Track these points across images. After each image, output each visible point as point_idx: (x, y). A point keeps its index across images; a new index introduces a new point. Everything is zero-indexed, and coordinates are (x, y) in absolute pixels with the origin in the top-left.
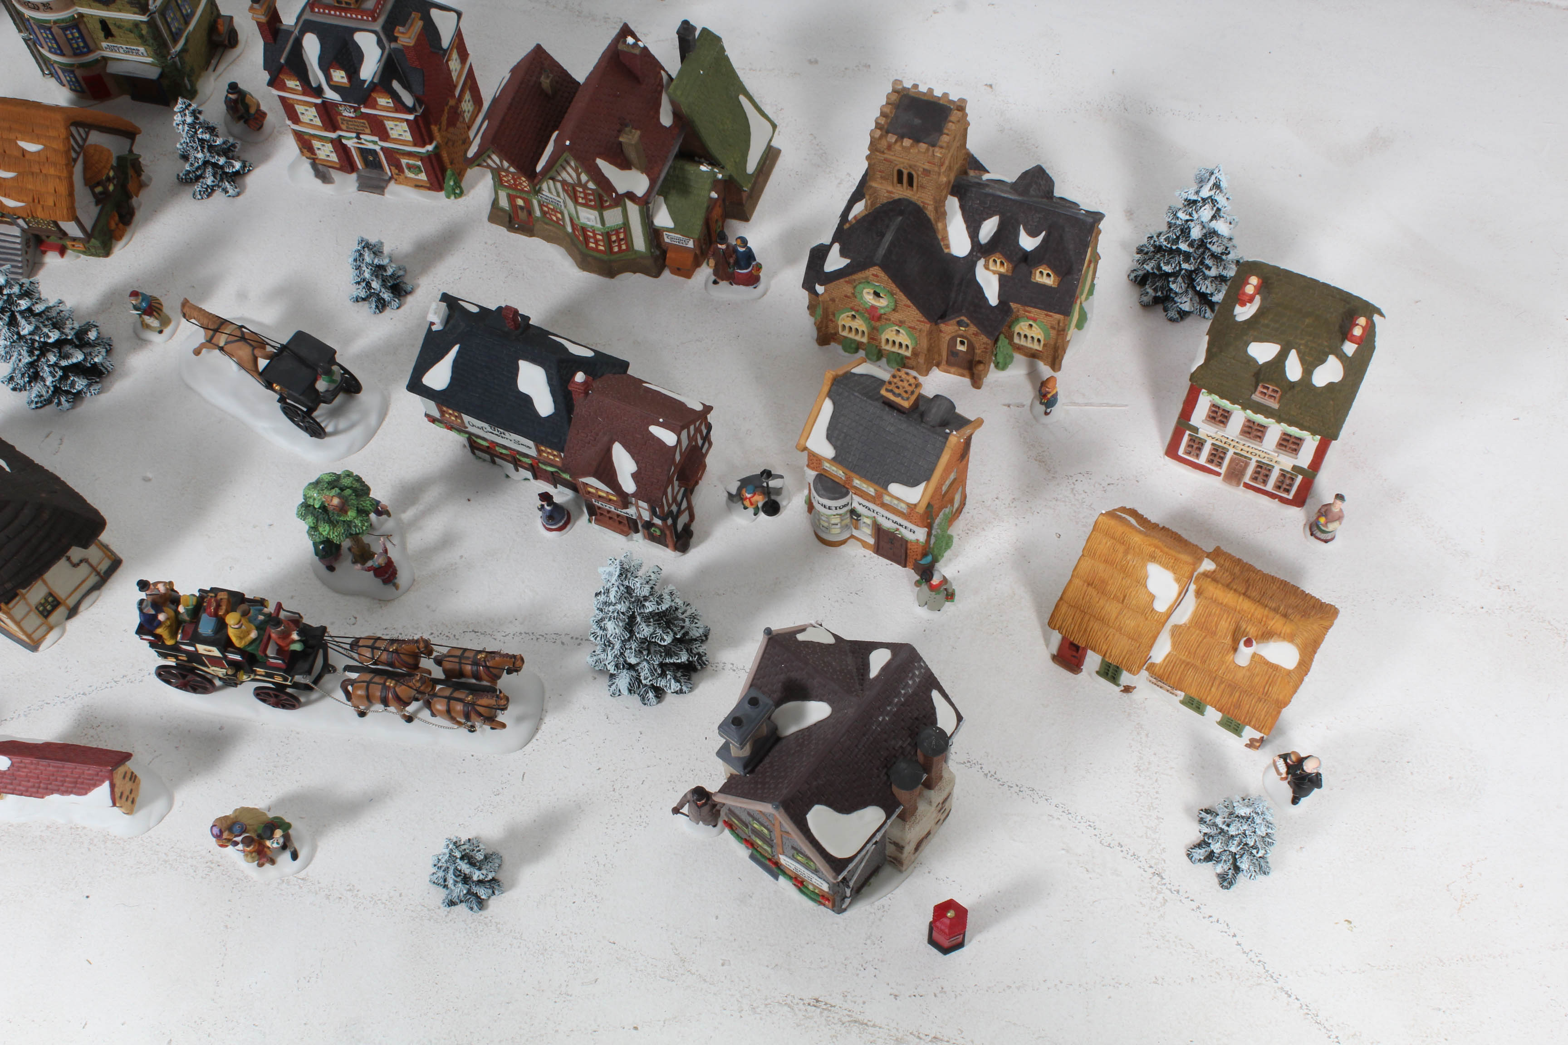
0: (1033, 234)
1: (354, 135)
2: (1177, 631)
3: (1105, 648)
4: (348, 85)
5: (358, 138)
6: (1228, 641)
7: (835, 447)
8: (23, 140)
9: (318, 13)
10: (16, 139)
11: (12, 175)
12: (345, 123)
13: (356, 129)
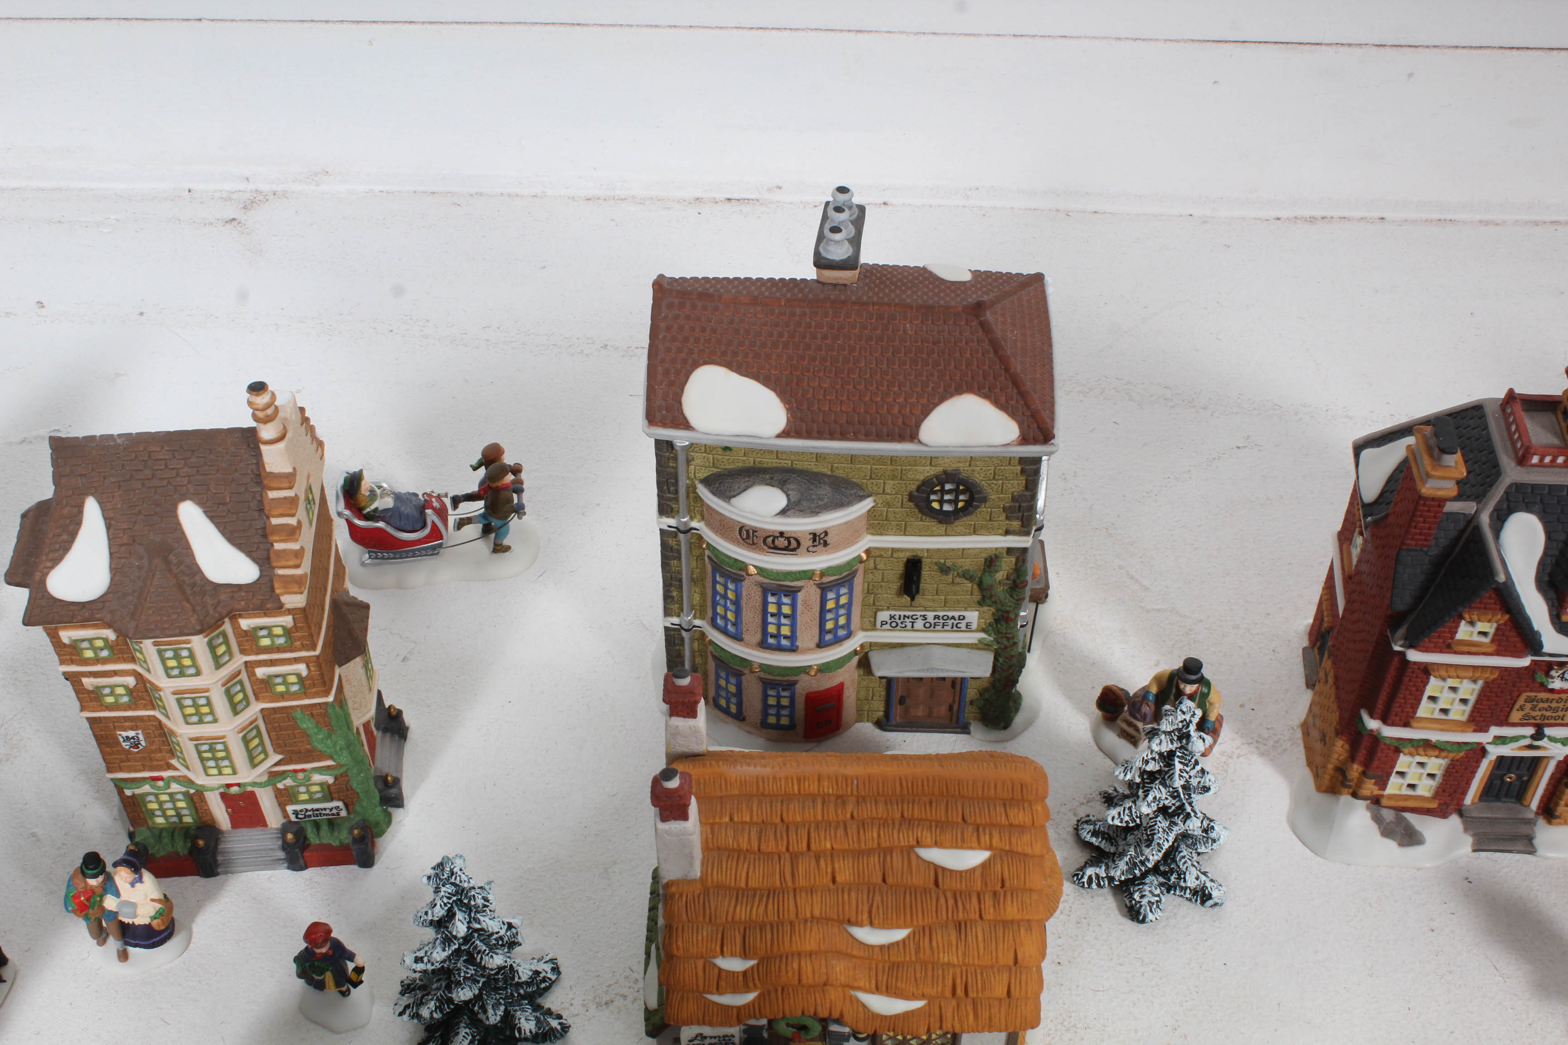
1: (1530, 731)
5: (1539, 735)
8: (937, 844)
9: (1541, 465)
10: (919, 844)
11: (899, 935)
12: (1528, 706)
13: (1544, 717)
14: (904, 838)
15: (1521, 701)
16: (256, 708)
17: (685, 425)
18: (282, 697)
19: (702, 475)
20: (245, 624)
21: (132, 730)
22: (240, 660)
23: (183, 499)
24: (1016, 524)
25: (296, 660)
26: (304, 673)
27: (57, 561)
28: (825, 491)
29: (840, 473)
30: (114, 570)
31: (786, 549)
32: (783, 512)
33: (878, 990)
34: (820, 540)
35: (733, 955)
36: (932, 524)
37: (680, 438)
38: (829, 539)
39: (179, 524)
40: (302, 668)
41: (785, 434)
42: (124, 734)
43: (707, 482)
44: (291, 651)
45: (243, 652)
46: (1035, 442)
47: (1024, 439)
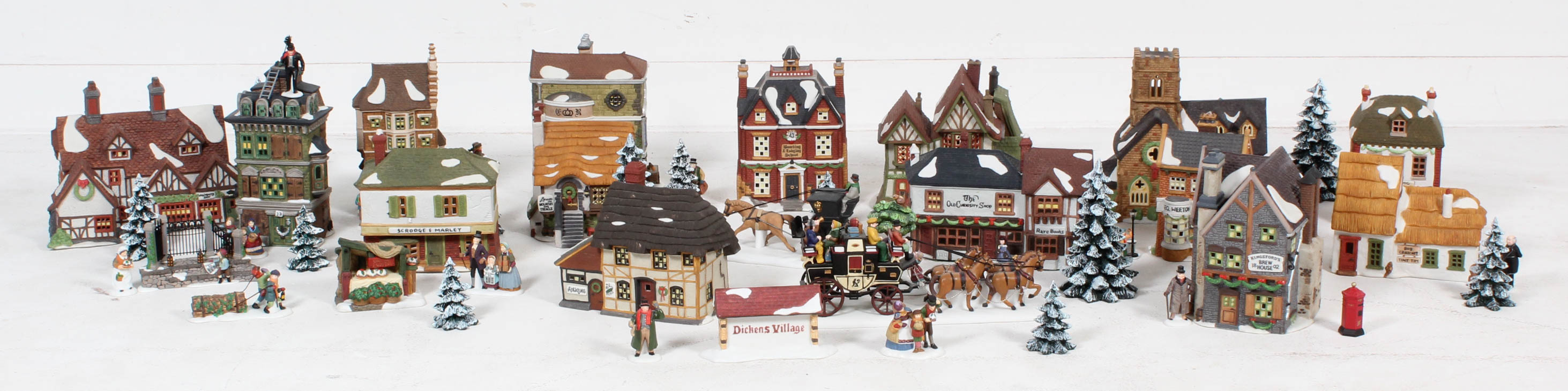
0: (1232, 115)
1: (789, 161)
2: (1404, 215)
3: (1369, 226)
4: (797, 114)
5: (791, 163)
6: (1435, 208)
7: (1180, 159)
8: (605, 136)
9: (775, 76)
10: (600, 136)
11: (595, 157)
12: (785, 150)
13: (792, 155)
14: (596, 135)
15: (783, 148)
17: (540, 77)
19: (545, 97)
20: (419, 115)
22: (415, 129)
23: (406, 79)
24: (636, 112)
25: (430, 132)
26: (432, 137)
27: (370, 94)
28: (580, 96)
29: (584, 93)
30: (386, 97)
31: (569, 115)
32: (568, 101)
33: (589, 171)
34: (579, 112)
35: (552, 163)
36: (611, 111)
37: (539, 82)
38: (582, 112)
39: (404, 86)
40: (431, 135)
41: (568, 78)
43: (546, 99)
44: (429, 128)
45: (416, 128)
46: (638, 78)
47: (635, 78)
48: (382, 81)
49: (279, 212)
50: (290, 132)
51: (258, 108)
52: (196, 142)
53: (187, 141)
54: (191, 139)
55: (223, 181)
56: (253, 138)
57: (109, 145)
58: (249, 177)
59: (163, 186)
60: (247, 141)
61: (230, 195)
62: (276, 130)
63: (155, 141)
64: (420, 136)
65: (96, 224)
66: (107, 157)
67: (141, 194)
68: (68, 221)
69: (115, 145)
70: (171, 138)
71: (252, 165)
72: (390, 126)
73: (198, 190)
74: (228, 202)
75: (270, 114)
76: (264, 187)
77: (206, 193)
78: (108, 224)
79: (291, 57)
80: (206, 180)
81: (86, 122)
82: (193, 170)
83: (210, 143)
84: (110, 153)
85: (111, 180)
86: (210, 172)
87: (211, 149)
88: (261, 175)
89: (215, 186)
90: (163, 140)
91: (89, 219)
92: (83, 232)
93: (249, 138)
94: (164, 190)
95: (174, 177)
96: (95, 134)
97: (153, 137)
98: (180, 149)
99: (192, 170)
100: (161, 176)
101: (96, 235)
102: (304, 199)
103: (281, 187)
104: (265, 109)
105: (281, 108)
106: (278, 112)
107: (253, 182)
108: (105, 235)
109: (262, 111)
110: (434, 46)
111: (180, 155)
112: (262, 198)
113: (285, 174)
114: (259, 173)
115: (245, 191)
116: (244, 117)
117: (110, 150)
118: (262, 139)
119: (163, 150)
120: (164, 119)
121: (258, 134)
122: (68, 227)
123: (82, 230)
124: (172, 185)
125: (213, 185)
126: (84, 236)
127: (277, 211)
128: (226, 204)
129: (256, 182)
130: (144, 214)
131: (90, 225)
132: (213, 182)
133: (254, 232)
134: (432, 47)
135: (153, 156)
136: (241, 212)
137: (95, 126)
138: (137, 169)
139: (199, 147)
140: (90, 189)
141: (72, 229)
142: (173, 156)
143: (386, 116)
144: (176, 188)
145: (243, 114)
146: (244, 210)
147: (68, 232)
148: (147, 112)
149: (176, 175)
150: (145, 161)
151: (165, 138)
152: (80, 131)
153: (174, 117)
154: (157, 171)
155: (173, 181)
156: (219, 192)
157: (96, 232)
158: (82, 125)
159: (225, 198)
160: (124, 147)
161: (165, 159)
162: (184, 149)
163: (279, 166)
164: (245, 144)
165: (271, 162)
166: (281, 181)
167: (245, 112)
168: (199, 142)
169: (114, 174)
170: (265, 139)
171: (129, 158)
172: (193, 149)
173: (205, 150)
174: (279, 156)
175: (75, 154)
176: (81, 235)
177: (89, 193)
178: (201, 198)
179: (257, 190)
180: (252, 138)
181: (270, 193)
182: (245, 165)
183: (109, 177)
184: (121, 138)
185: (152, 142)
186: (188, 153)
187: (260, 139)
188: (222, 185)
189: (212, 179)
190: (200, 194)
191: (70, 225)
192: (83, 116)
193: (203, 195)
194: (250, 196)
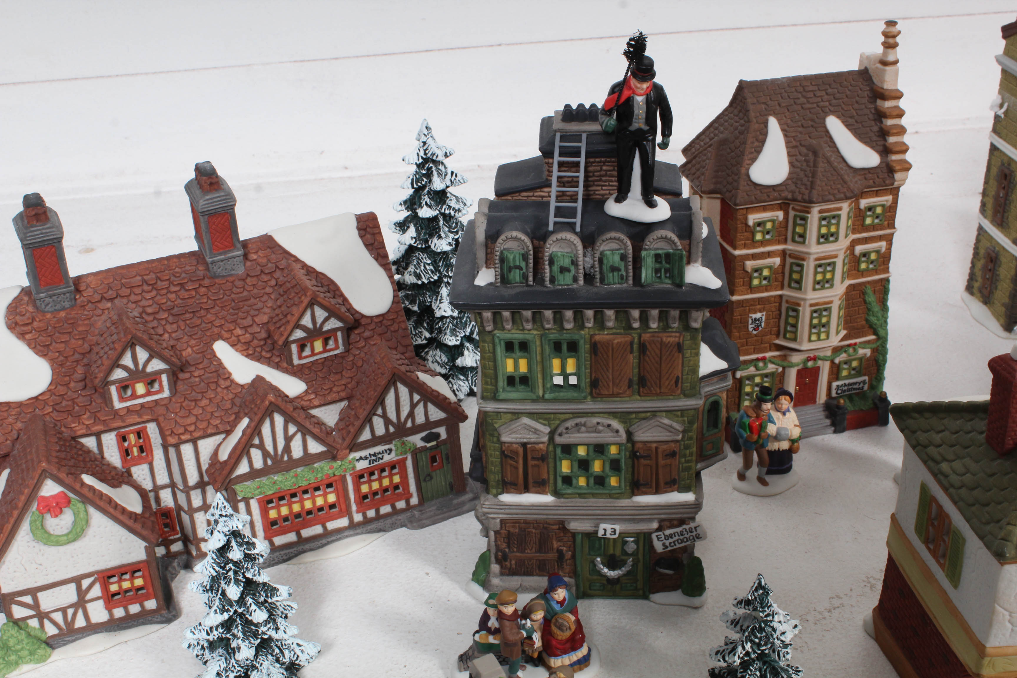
16: (848, 282)
18: (862, 273)
20: (864, 203)
21: (760, 311)
22: (854, 238)
26: (883, 250)
27: (754, 160)
39: (827, 132)
40: (883, 245)
42: (754, 316)
44: (881, 230)
45: (854, 229)
48: (773, 124)
49: (608, 527)
50: (654, 325)
51: (551, 262)
52: (333, 324)
53: (310, 325)
54: (319, 321)
55: (411, 415)
56: (536, 347)
57: (110, 371)
58: (524, 445)
59: (266, 454)
60: (518, 353)
61: (429, 445)
62: (610, 324)
63: (226, 335)
64: (859, 249)
65: (105, 587)
66: (108, 400)
67: (236, 554)
68: (28, 599)
69: (125, 368)
70: (265, 319)
71: (531, 415)
72: (802, 236)
73: (354, 447)
74: (424, 459)
75: (589, 278)
76: (565, 467)
77: (372, 451)
78: (139, 582)
79: (640, 99)
80: (370, 421)
81: (35, 306)
82: (333, 396)
83: (363, 316)
84: (113, 389)
85: (126, 453)
86: (381, 401)
87: (367, 334)
88: (558, 440)
89: (392, 429)
90: (245, 328)
91: (85, 583)
92: (75, 615)
93: (524, 346)
94: (269, 462)
95: (292, 429)
96: (65, 338)
97: (217, 322)
98: (294, 348)
99: (329, 398)
100: (260, 434)
101: (111, 614)
102: (680, 490)
103: (615, 465)
104: (574, 263)
105: (623, 257)
106: (614, 269)
107: (533, 458)
108: (134, 609)
109: (563, 270)
110: (898, 27)
111: (296, 361)
112: (556, 493)
113: (629, 434)
114: (552, 434)
115: (509, 478)
116: (512, 292)
117: (113, 382)
118: (565, 347)
119: (247, 356)
120: (241, 271)
121: (554, 336)
122: (32, 613)
123: (70, 612)
124: (287, 449)
125: (387, 429)
126: (80, 622)
127: (603, 526)
128: (421, 464)
129: (543, 458)
130: (249, 600)
131: (89, 596)
132: (387, 422)
133: (565, 611)
134: (893, 30)
135: (228, 376)
136: (498, 527)
137: (63, 314)
138: (192, 419)
139: (339, 334)
140: (76, 515)
141: (42, 616)
142: (277, 367)
143: (792, 213)
144: (297, 451)
145: (504, 279)
146: (502, 522)
147: (34, 623)
148: (192, 254)
149: (296, 423)
150: (211, 394)
151: (249, 321)
152: (21, 336)
153: (264, 261)
154: (245, 422)
155: (288, 439)
156: (403, 443)
157: (109, 608)
158: (25, 319)
159: (416, 453)
160: (149, 369)
161: (259, 379)
162: (302, 347)
163: (614, 414)
164: (510, 363)
165: (590, 405)
166: (613, 450)
167: (511, 276)
168: (339, 324)
169: (132, 438)
170: (573, 347)
171: (166, 393)
172: (326, 342)
173: (354, 337)
174: (615, 390)
175: (20, 404)
176: (70, 624)
177: (75, 523)
178: (362, 465)
179: (545, 476)
180: (532, 347)
181: (582, 482)
182: (509, 416)
183: (120, 446)
184: (138, 349)
185: (219, 337)
186: (313, 354)
187: (557, 347)
188: (409, 424)
189: (384, 416)
190: (357, 455)
191: (36, 606)
192: (25, 291)
193: (366, 458)
194: (526, 489)
